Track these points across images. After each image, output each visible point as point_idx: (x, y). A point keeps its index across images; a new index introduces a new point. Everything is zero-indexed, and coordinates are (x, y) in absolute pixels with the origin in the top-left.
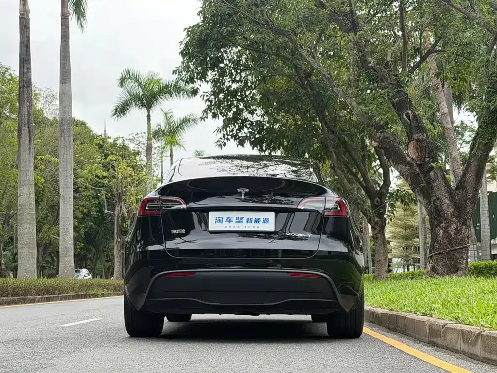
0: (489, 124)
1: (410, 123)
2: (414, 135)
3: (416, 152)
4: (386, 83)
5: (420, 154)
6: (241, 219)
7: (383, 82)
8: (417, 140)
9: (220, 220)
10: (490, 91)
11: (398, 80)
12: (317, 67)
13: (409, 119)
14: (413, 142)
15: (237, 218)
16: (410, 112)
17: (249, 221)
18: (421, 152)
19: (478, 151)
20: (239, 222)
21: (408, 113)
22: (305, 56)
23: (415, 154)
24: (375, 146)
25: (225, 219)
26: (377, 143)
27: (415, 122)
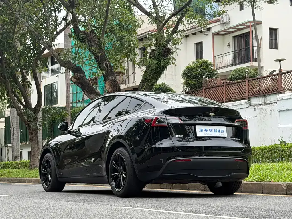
0: (154, 73)
1: (108, 69)
2: (109, 77)
3: (110, 87)
4: (92, 43)
5: (113, 89)
6: (212, 130)
7: (91, 42)
8: (111, 80)
9: (201, 130)
10: (159, 55)
11: (100, 42)
12: (28, 25)
13: (107, 67)
14: (109, 81)
15: (210, 130)
16: (107, 62)
17: (215, 131)
18: (113, 87)
19: (145, 89)
20: (211, 132)
21: (106, 63)
22: (19, 17)
23: (110, 88)
24: (75, 81)
25: (204, 130)
26: (75, 80)
27: (110, 69)
